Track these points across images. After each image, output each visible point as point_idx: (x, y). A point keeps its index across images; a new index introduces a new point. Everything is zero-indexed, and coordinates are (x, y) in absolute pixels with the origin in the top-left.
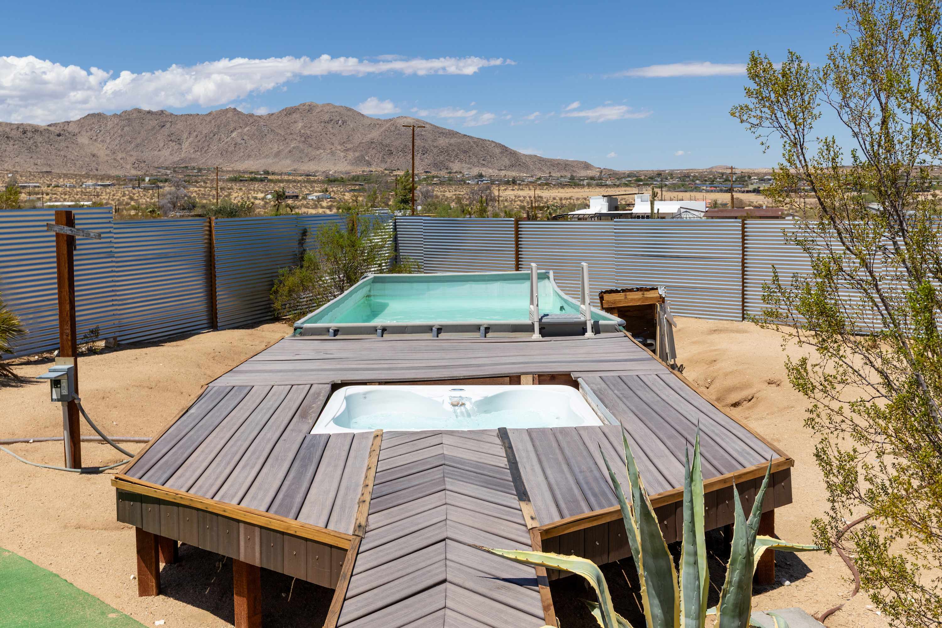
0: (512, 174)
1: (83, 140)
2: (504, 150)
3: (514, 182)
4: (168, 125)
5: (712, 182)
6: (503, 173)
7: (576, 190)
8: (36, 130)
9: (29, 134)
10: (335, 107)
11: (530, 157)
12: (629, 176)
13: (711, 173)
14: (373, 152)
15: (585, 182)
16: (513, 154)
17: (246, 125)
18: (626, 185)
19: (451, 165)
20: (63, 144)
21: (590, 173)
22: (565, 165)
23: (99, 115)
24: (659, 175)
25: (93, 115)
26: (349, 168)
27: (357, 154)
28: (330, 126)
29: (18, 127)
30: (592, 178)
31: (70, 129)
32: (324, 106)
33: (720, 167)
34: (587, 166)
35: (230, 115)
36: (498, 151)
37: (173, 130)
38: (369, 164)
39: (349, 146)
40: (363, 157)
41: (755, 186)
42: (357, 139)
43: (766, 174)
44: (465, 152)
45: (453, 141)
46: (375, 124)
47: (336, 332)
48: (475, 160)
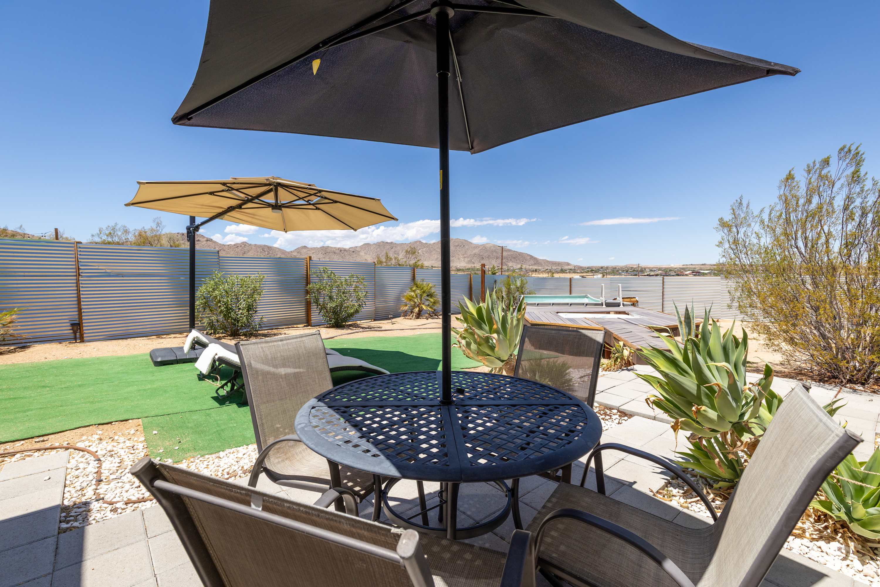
0: (535, 267)
1: (362, 254)
2: (532, 257)
3: (536, 271)
4: (394, 248)
5: (627, 272)
6: (531, 267)
7: (564, 274)
8: (345, 250)
9: (342, 252)
10: (460, 240)
11: (543, 260)
12: (588, 268)
13: (626, 267)
14: (475, 258)
15: (568, 271)
16: (535, 259)
17: (425, 247)
18: (586, 272)
19: (508, 264)
20: (355, 255)
21: (570, 267)
22: (559, 264)
23: (368, 244)
24: (602, 268)
25: (366, 244)
26: (465, 265)
27: (469, 259)
28: (458, 248)
29: (339, 249)
30: (571, 269)
31: (357, 249)
32: (455, 239)
33: (631, 265)
34: (568, 264)
35: (418, 243)
36: (529, 258)
37: (396, 249)
38: (474, 263)
39: (466, 256)
40: (471, 260)
41: (648, 273)
42: (469, 253)
43: (653, 268)
44: (514, 258)
45: (509, 253)
46: (477, 246)
47: (538, 304)
48: (518, 261)
